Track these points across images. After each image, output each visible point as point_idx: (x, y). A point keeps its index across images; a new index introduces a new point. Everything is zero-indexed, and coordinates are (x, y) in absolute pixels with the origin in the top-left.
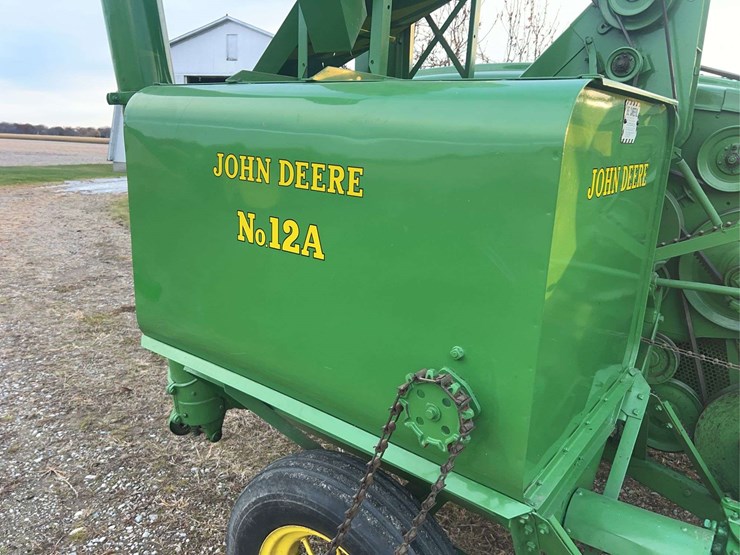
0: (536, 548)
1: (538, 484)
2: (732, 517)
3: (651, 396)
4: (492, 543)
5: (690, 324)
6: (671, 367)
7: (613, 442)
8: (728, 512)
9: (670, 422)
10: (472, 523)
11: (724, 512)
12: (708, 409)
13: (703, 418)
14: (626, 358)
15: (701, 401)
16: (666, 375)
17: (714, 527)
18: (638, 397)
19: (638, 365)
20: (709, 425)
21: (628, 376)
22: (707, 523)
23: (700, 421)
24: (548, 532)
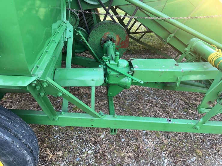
0: (44, 94)
1: (38, 67)
2: (107, 61)
3: (74, 30)
4: (32, 102)
5: (80, 4)
6: (77, 22)
7: (64, 53)
8: (105, 61)
9: (82, 39)
10: (22, 98)
11: (104, 61)
12: (90, 34)
13: (89, 38)
14: (62, 17)
15: (88, 32)
16: (76, 25)
17: (102, 66)
18: (70, 31)
19: (67, 19)
20: (91, 39)
21: (64, 23)
22: (100, 66)
23: (89, 39)
24: (47, 85)
